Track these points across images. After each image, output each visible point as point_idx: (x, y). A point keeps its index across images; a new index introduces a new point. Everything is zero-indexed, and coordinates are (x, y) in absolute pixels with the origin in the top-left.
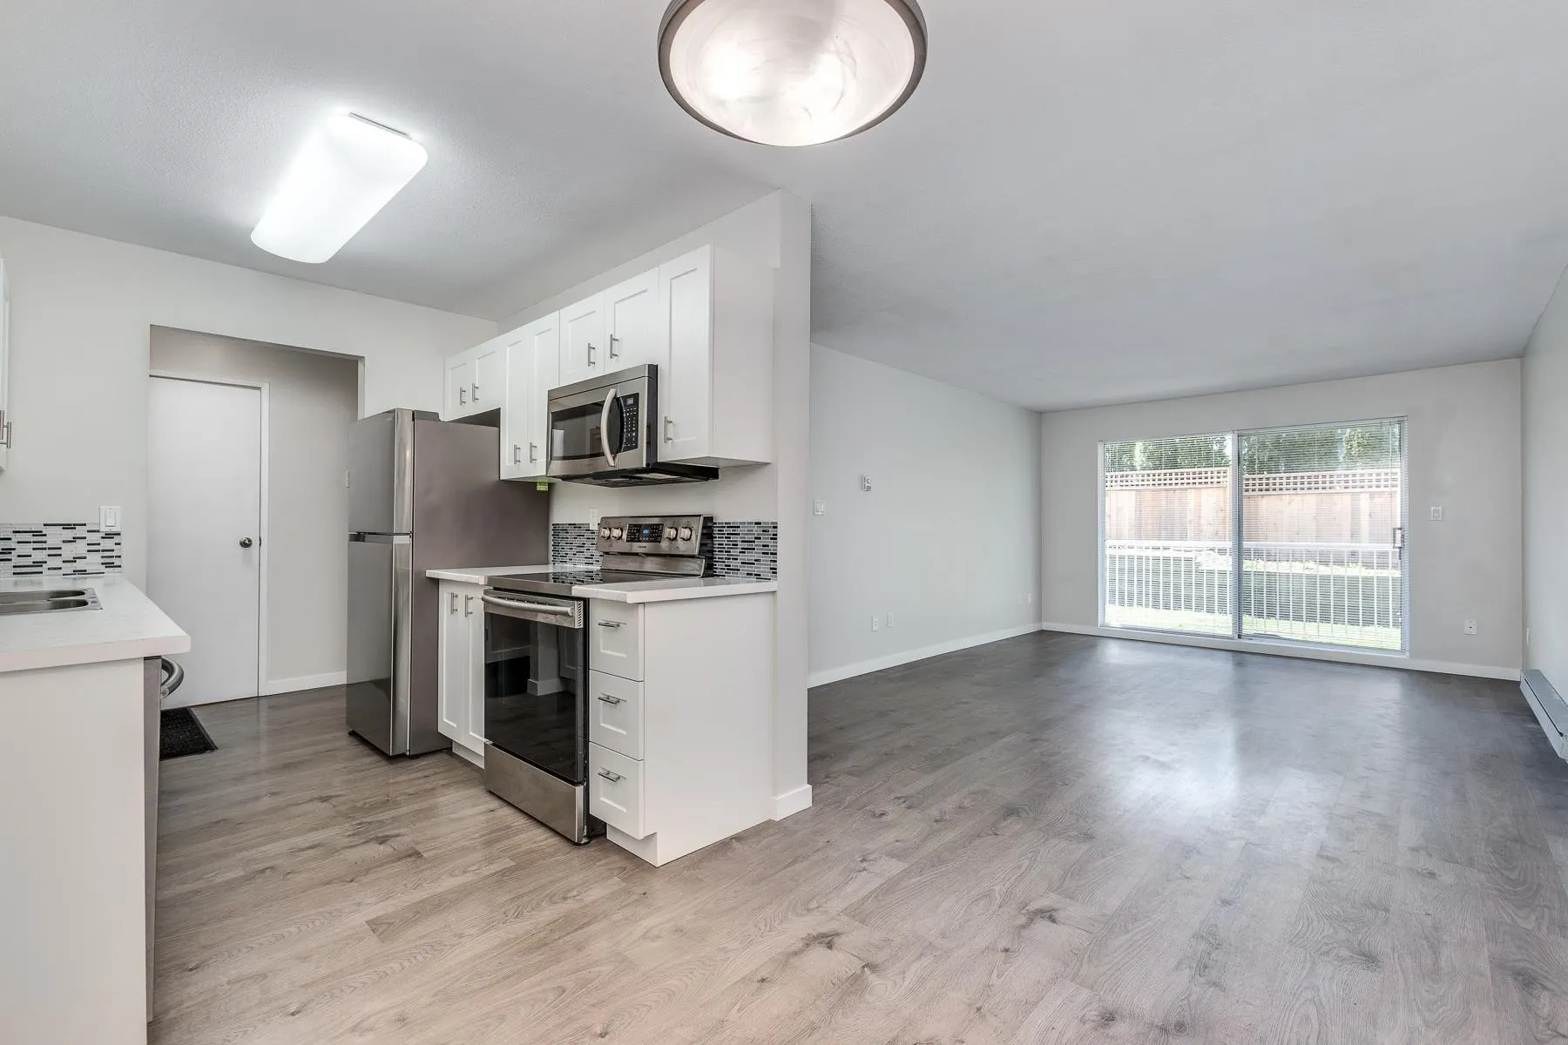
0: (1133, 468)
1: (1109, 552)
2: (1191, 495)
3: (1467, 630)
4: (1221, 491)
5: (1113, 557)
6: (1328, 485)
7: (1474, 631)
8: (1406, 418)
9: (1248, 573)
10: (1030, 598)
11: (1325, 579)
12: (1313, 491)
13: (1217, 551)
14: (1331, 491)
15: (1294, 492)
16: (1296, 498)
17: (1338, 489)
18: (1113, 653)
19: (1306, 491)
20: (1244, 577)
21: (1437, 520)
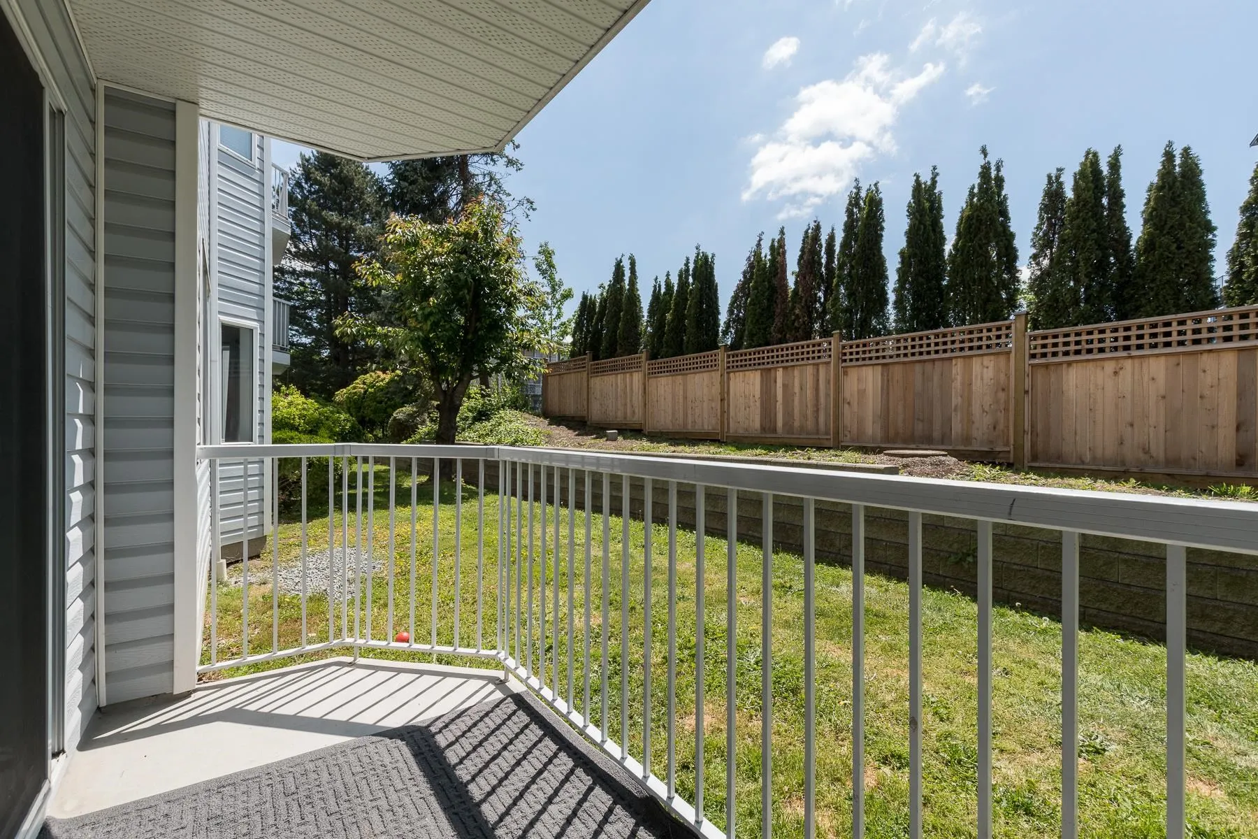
2: (957, 368)
4: (1002, 359)
6: (1189, 333)
14: (1197, 348)
17: (1211, 345)
19: (1147, 349)
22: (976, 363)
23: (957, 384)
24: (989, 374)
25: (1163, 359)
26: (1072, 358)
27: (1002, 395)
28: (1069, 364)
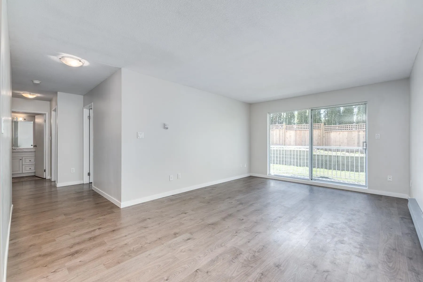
0: (294, 124)
3: (389, 180)
6: (351, 128)
7: (391, 180)
8: (367, 102)
9: (315, 155)
11: (348, 157)
12: (346, 130)
14: (352, 130)
15: (341, 131)
16: (341, 132)
17: (354, 130)
18: (272, 184)
19: (344, 130)
20: (313, 156)
21: (378, 139)
22: (315, 131)
24: (317, 133)
26: (332, 131)
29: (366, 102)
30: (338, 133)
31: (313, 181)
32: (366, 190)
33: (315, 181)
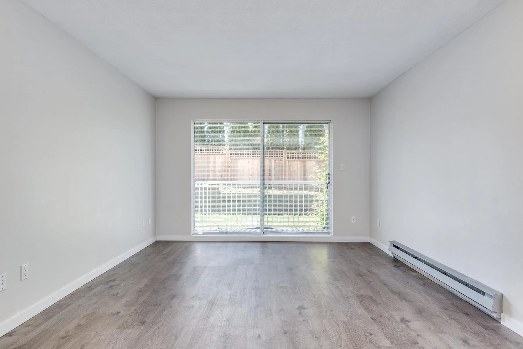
1: (196, 186)
2: (212, 158)
3: (352, 221)
4: (224, 156)
5: (197, 188)
7: (355, 221)
8: (331, 121)
10: (150, 222)
12: (257, 158)
13: (226, 185)
21: (342, 170)
22: (217, 157)
23: (212, 163)
24: (220, 161)
25: (257, 160)
26: (240, 158)
27: (224, 167)
28: (239, 159)
29: (329, 121)
30: (247, 161)
31: (265, 235)
32: (331, 237)
33: (268, 235)
